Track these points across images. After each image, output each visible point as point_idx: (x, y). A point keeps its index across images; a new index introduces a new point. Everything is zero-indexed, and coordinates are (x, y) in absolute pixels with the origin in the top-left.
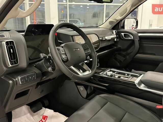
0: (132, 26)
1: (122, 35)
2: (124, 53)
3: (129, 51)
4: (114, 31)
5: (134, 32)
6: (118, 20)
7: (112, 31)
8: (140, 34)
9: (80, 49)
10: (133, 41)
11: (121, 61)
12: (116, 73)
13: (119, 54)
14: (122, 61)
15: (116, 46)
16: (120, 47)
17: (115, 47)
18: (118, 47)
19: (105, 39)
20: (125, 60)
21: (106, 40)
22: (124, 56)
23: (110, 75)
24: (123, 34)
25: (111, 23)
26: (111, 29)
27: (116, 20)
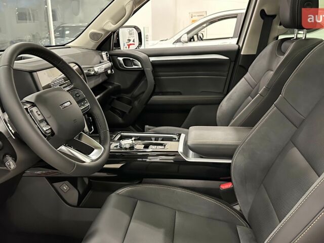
0: (127, 41)
1: (119, 61)
2: (127, 96)
3: (136, 92)
4: (104, 54)
5: (142, 55)
6: (108, 32)
7: (100, 54)
8: (152, 59)
9: (71, 104)
10: (141, 73)
11: (125, 113)
12: (135, 140)
13: (119, 99)
14: (127, 112)
15: (112, 84)
16: (119, 86)
17: (111, 87)
18: (115, 86)
19: (95, 72)
20: (131, 109)
21: (96, 75)
22: (130, 103)
23: (128, 146)
24: (121, 59)
25: (93, 36)
26: (95, 49)
27: (104, 30)
